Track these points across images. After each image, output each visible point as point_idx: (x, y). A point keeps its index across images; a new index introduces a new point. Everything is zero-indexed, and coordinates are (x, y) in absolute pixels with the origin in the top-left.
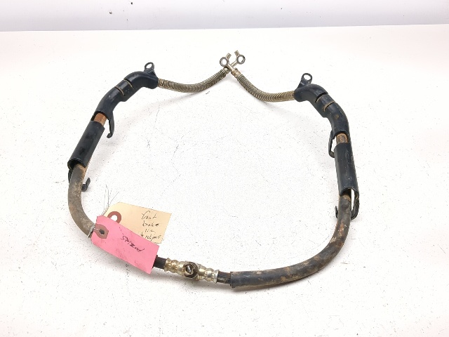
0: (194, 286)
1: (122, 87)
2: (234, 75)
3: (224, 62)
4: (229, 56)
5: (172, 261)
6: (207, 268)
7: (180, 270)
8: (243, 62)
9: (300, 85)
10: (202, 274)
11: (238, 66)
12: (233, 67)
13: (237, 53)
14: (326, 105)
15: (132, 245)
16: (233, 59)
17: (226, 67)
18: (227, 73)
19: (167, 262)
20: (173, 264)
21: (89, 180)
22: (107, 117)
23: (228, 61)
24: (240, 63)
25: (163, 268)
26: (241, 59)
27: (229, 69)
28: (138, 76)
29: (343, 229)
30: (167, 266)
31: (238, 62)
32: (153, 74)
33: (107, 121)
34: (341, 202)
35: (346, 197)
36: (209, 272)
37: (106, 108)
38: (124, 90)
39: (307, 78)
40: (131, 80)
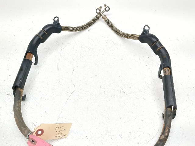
1: (41, 35)
2: (104, 19)
3: (98, 11)
4: (101, 7)
8: (109, 10)
9: (143, 33)
11: (106, 13)
12: (102, 13)
13: (105, 5)
14: (158, 49)
16: (103, 9)
17: (99, 14)
18: (100, 17)
21: (25, 96)
22: (33, 55)
23: (100, 11)
24: (107, 11)
26: (107, 9)
27: (101, 15)
28: (50, 27)
29: (167, 130)
31: (106, 10)
32: (59, 24)
33: (34, 56)
34: (166, 112)
35: (169, 109)
37: (32, 49)
38: (42, 36)
39: (147, 28)
40: (46, 29)
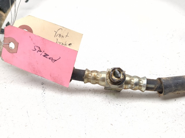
0: (117, 97)
5: (92, 72)
6: (132, 76)
7: (103, 80)
10: (128, 83)
15: (46, 55)
19: (86, 72)
20: (93, 74)
25: (83, 80)
30: (87, 77)
36: (135, 80)
